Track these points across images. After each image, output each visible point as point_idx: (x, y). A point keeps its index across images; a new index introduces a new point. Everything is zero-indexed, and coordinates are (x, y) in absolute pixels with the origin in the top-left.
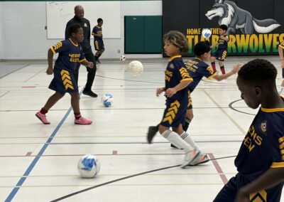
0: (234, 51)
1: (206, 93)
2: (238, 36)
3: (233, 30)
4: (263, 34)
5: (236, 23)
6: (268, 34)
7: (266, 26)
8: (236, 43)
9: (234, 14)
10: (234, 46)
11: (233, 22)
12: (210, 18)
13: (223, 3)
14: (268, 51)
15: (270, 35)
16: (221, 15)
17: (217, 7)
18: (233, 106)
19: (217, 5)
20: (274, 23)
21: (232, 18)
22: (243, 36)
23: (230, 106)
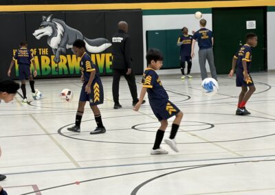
0: (66, 73)
1: (34, 119)
2: (69, 56)
3: (63, 50)
4: (95, 54)
5: (66, 43)
6: (100, 53)
7: (98, 46)
8: (67, 64)
9: (63, 33)
10: (65, 67)
11: (63, 42)
12: (38, 38)
13: (51, 21)
14: (101, 71)
15: (103, 55)
16: (50, 35)
17: (45, 26)
18: (62, 131)
19: (44, 23)
20: (105, 42)
21: (62, 37)
22: (74, 56)
23: (59, 132)
